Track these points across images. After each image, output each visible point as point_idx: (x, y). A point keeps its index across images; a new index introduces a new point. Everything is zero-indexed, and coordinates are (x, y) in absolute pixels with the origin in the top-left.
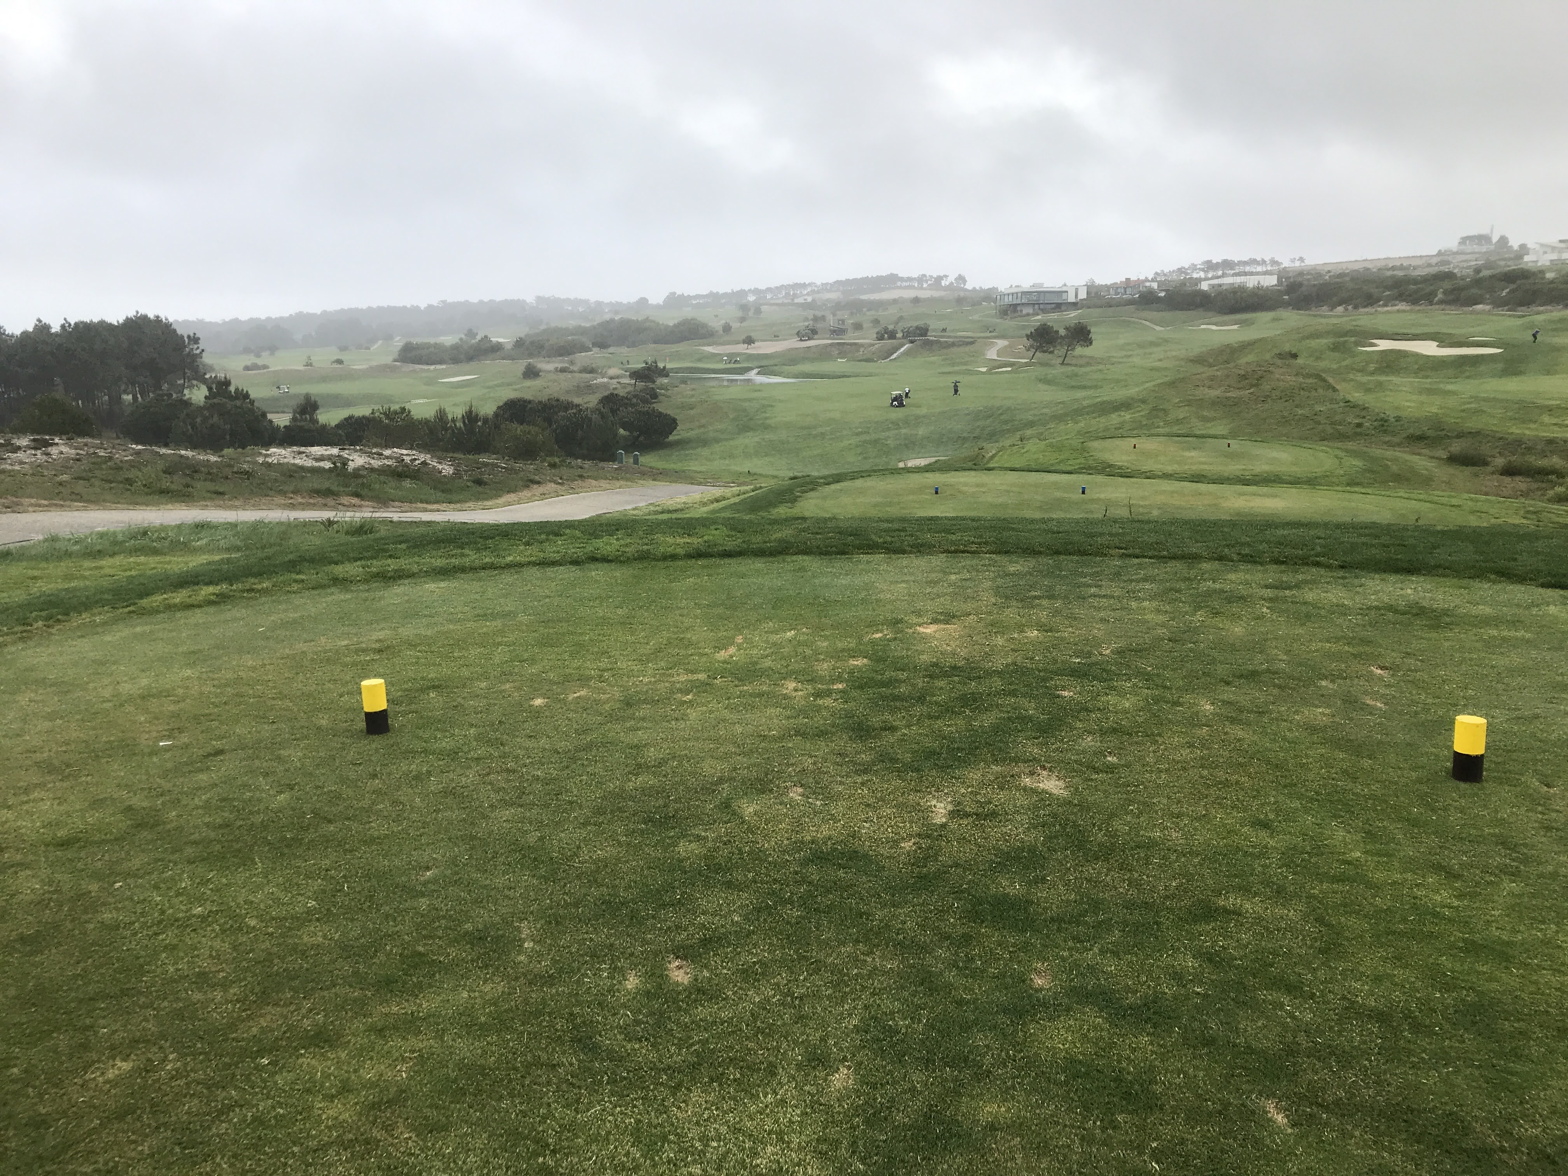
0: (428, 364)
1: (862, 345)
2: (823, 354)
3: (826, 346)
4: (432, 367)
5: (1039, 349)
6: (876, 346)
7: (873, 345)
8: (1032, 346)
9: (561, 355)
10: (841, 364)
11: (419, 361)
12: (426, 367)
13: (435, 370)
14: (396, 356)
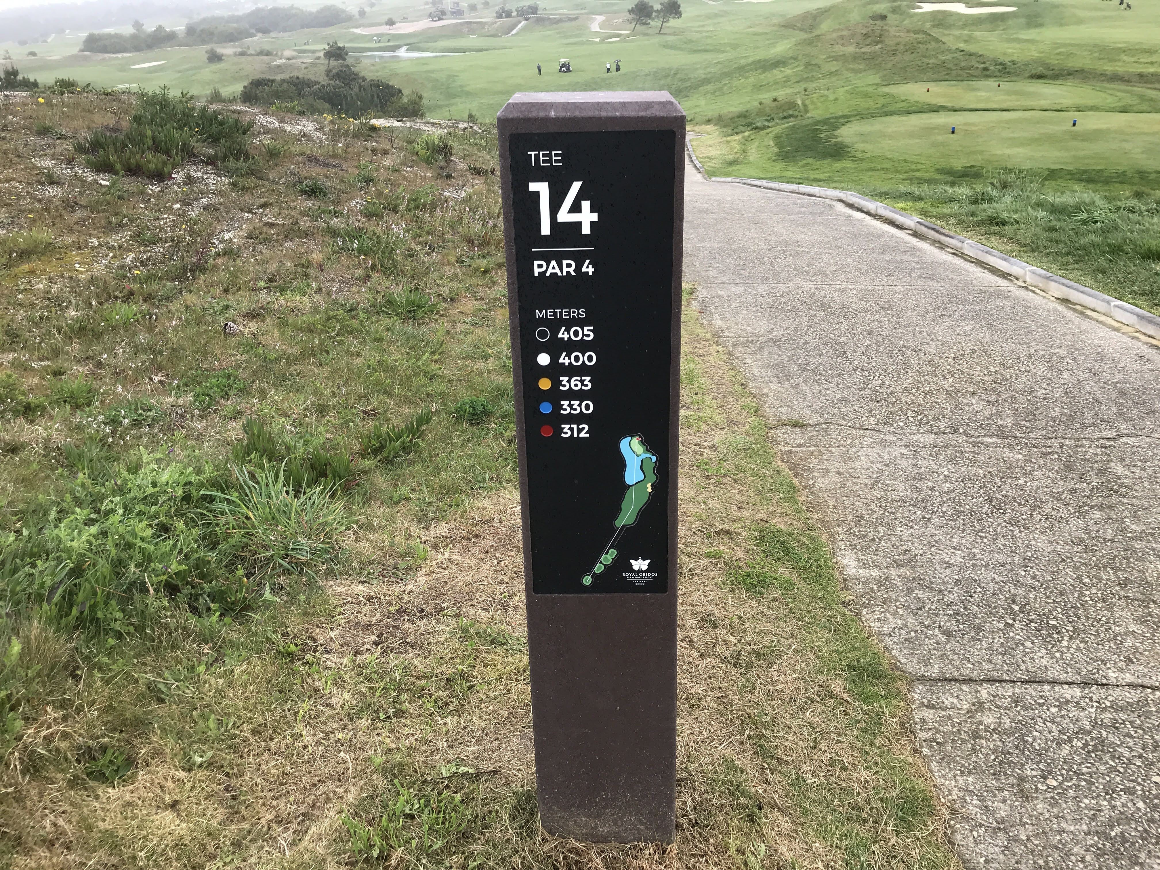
0: (113, 53)
1: (486, 23)
2: (456, 32)
3: (456, 25)
4: (120, 55)
5: (638, 21)
6: (498, 24)
7: (496, 22)
8: (633, 19)
9: (231, 41)
10: (472, 40)
11: (104, 50)
12: (114, 56)
13: (123, 58)
14: (81, 46)
